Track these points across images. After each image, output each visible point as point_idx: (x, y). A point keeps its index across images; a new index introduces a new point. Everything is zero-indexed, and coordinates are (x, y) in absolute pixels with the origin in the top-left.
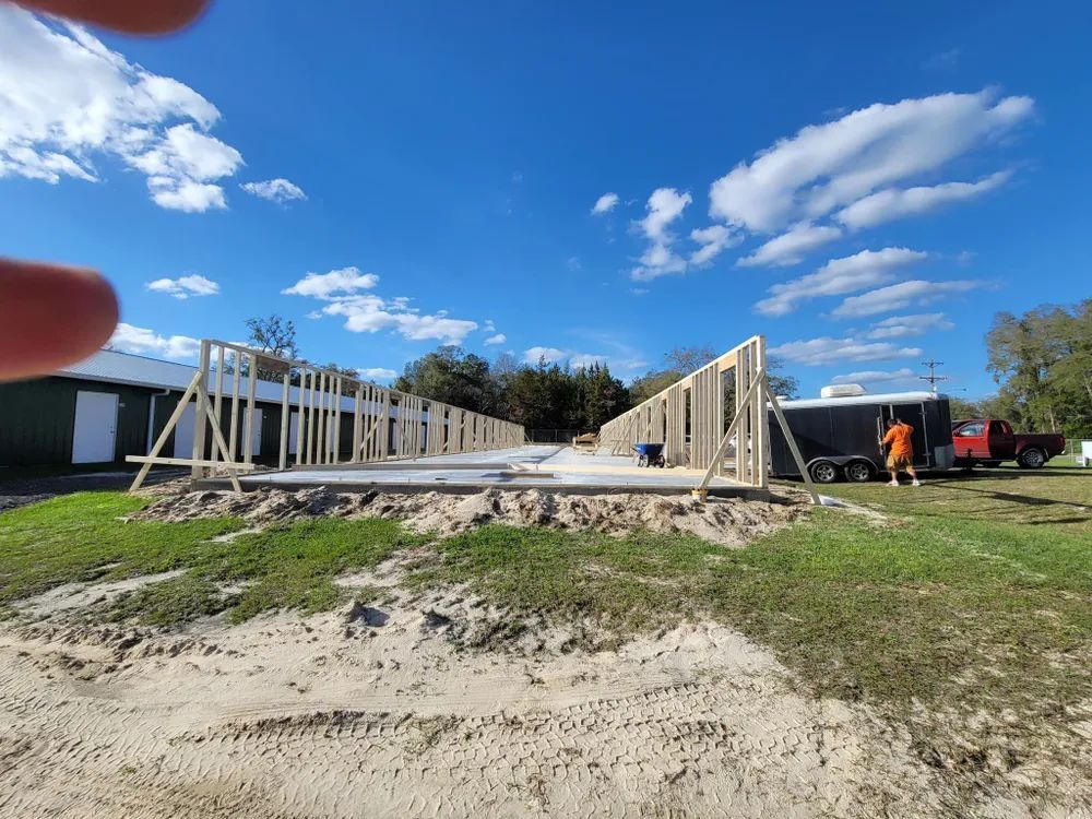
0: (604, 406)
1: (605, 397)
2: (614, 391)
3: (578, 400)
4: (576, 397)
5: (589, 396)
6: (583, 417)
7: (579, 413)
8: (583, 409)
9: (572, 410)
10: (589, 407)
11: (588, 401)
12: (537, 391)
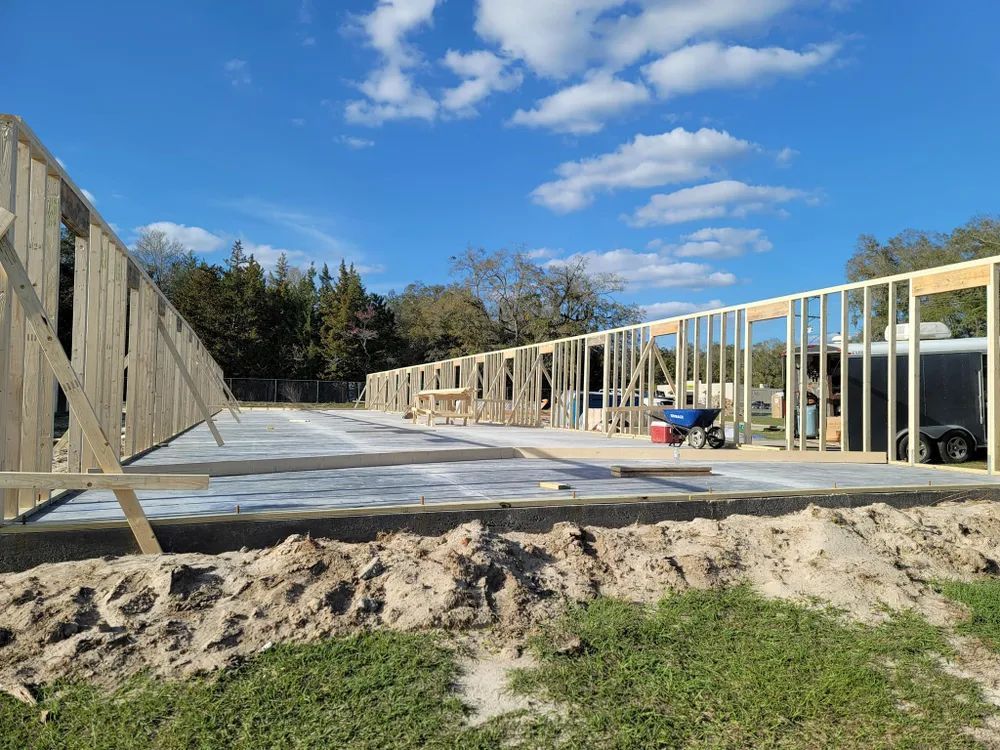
0: (356, 339)
1: (358, 323)
2: (374, 313)
3: (308, 327)
4: (305, 321)
5: (329, 321)
6: (318, 357)
7: (312, 350)
8: (318, 343)
9: (297, 342)
10: (328, 339)
11: (328, 329)
12: (228, 306)
